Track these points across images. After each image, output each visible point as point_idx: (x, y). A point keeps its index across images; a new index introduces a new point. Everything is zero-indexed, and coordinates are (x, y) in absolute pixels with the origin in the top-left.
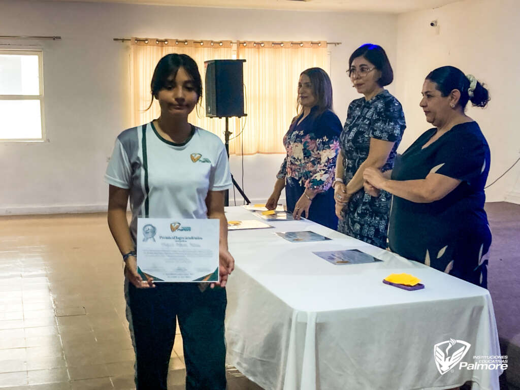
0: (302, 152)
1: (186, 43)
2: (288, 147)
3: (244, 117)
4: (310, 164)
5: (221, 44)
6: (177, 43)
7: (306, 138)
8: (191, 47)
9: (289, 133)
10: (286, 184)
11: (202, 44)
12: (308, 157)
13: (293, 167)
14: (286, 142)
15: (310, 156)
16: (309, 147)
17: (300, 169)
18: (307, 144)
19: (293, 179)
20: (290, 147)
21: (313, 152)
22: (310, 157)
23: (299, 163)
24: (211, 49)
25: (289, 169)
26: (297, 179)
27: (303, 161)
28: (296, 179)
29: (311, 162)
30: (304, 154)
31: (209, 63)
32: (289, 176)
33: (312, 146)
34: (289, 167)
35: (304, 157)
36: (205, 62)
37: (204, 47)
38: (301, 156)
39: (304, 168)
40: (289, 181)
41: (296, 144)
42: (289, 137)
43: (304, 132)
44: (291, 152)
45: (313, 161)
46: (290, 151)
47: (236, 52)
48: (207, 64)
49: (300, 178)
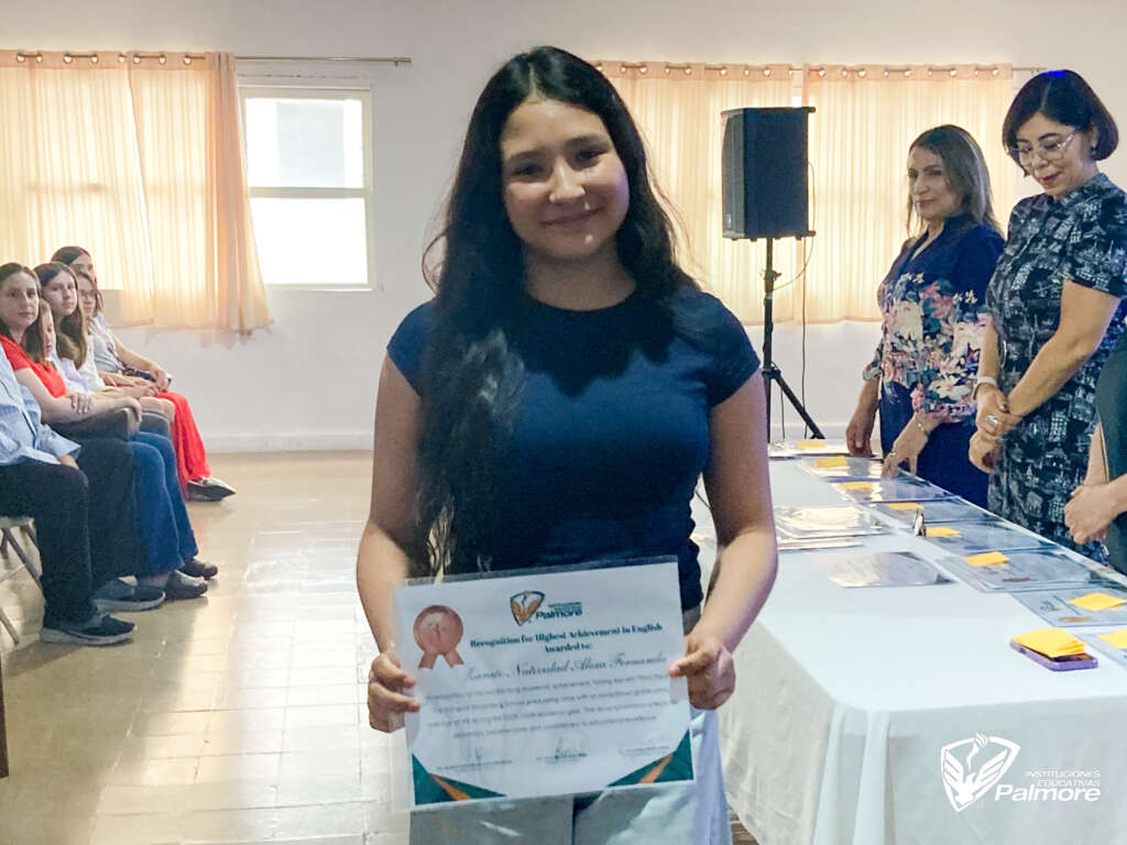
0: (920, 322)
1: (688, 71)
2: (888, 311)
3: (809, 239)
4: (939, 352)
5: (767, 72)
6: (667, 71)
7: (929, 291)
8: (700, 79)
9: (892, 277)
10: (880, 397)
11: (723, 72)
12: (933, 337)
13: (899, 359)
14: (885, 299)
15: (939, 332)
16: (937, 312)
17: (914, 364)
18: (932, 306)
19: (896, 386)
20: (892, 310)
21: (947, 322)
22: (938, 336)
23: (912, 349)
24: (745, 82)
25: (888, 364)
26: (908, 387)
27: (921, 346)
28: (904, 388)
29: (941, 347)
30: (924, 329)
31: (731, 116)
32: (887, 379)
33: (943, 308)
34: (888, 358)
35: (925, 335)
36: (723, 114)
37: (728, 79)
38: (918, 332)
39: (924, 359)
40: (889, 391)
41: (906, 302)
42: (892, 287)
43: (924, 278)
44: (895, 322)
45: (944, 344)
46: (892, 320)
47: (800, 90)
48: (726, 118)
49: (914, 385)
